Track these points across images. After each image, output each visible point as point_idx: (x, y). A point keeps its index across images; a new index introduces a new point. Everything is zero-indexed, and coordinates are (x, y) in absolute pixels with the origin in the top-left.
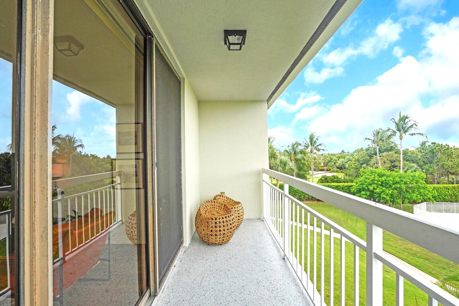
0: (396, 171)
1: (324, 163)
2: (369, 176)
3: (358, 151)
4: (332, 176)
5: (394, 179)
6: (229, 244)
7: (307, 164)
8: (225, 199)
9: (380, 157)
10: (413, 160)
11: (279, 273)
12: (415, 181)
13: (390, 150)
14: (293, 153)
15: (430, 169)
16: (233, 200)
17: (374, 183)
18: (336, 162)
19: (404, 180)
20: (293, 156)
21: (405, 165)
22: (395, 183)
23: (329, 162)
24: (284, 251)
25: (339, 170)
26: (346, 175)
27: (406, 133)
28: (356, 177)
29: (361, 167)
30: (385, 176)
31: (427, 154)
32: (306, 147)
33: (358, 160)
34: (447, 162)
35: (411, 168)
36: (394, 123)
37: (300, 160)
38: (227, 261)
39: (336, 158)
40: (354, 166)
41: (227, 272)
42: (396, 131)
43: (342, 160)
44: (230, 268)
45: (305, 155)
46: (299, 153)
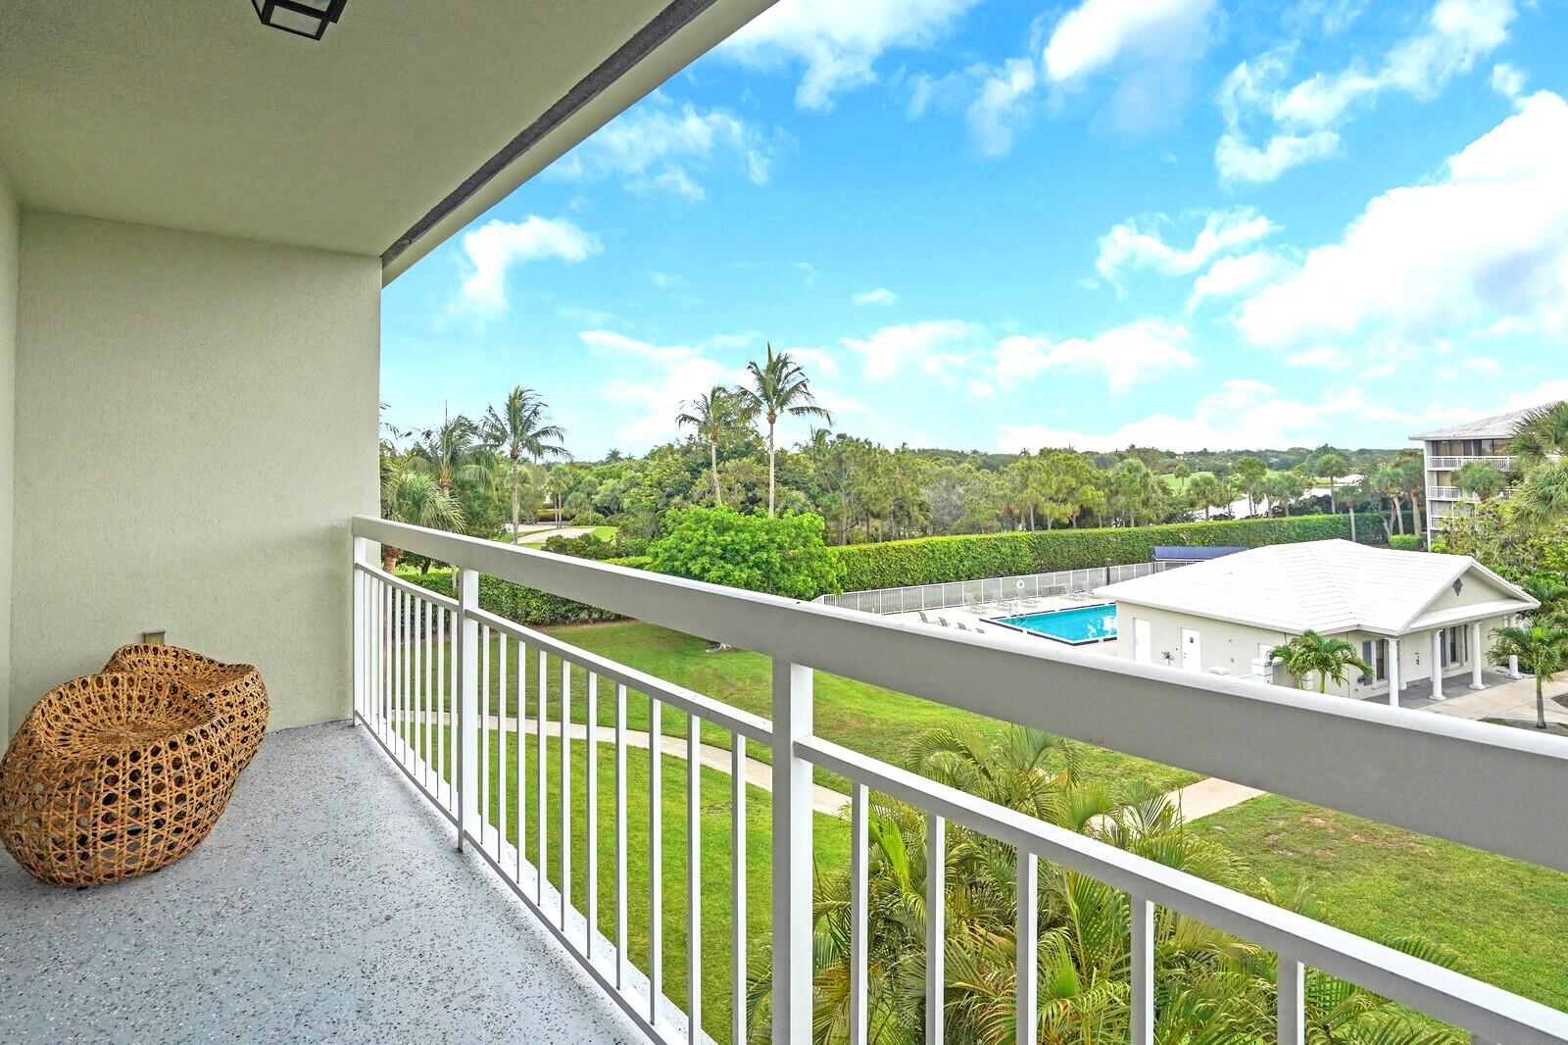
0: (760, 513)
1: (554, 496)
2: (691, 533)
3: (657, 454)
4: (581, 538)
5: (753, 537)
6: (202, 855)
7: (496, 499)
8: (171, 661)
9: (719, 472)
10: (797, 482)
11: (448, 911)
12: (801, 540)
13: (745, 454)
14: (445, 460)
15: (833, 505)
16: (211, 662)
17: (704, 551)
18: (594, 491)
19: (778, 540)
20: (445, 472)
21: (778, 495)
22: (757, 550)
23: (571, 489)
24: (458, 824)
25: (601, 515)
26: (625, 530)
27: (785, 408)
28: (653, 537)
29: (667, 505)
30: (731, 529)
31: (827, 464)
32: (496, 439)
33: (660, 484)
34: (867, 485)
35: (792, 504)
36: (755, 376)
37: (473, 487)
38: (201, 932)
39: (593, 479)
40: (649, 503)
41: (211, 980)
42: (761, 399)
43: (611, 482)
44: (224, 961)
45: (490, 466)
46: (469, 459)
